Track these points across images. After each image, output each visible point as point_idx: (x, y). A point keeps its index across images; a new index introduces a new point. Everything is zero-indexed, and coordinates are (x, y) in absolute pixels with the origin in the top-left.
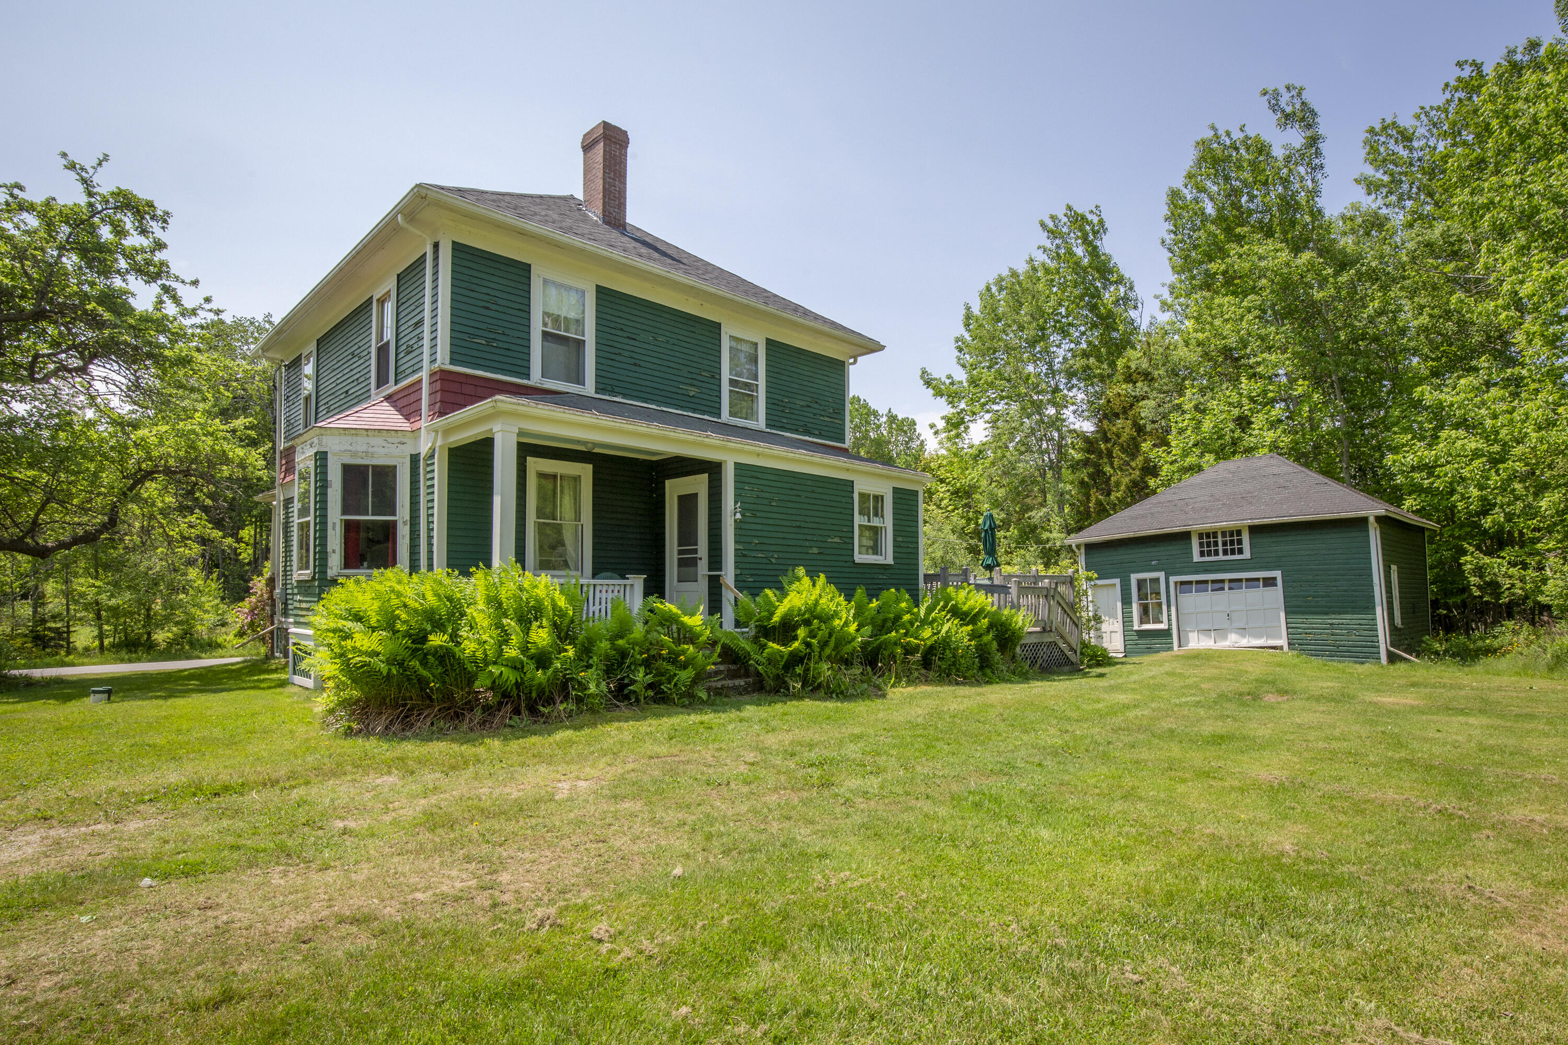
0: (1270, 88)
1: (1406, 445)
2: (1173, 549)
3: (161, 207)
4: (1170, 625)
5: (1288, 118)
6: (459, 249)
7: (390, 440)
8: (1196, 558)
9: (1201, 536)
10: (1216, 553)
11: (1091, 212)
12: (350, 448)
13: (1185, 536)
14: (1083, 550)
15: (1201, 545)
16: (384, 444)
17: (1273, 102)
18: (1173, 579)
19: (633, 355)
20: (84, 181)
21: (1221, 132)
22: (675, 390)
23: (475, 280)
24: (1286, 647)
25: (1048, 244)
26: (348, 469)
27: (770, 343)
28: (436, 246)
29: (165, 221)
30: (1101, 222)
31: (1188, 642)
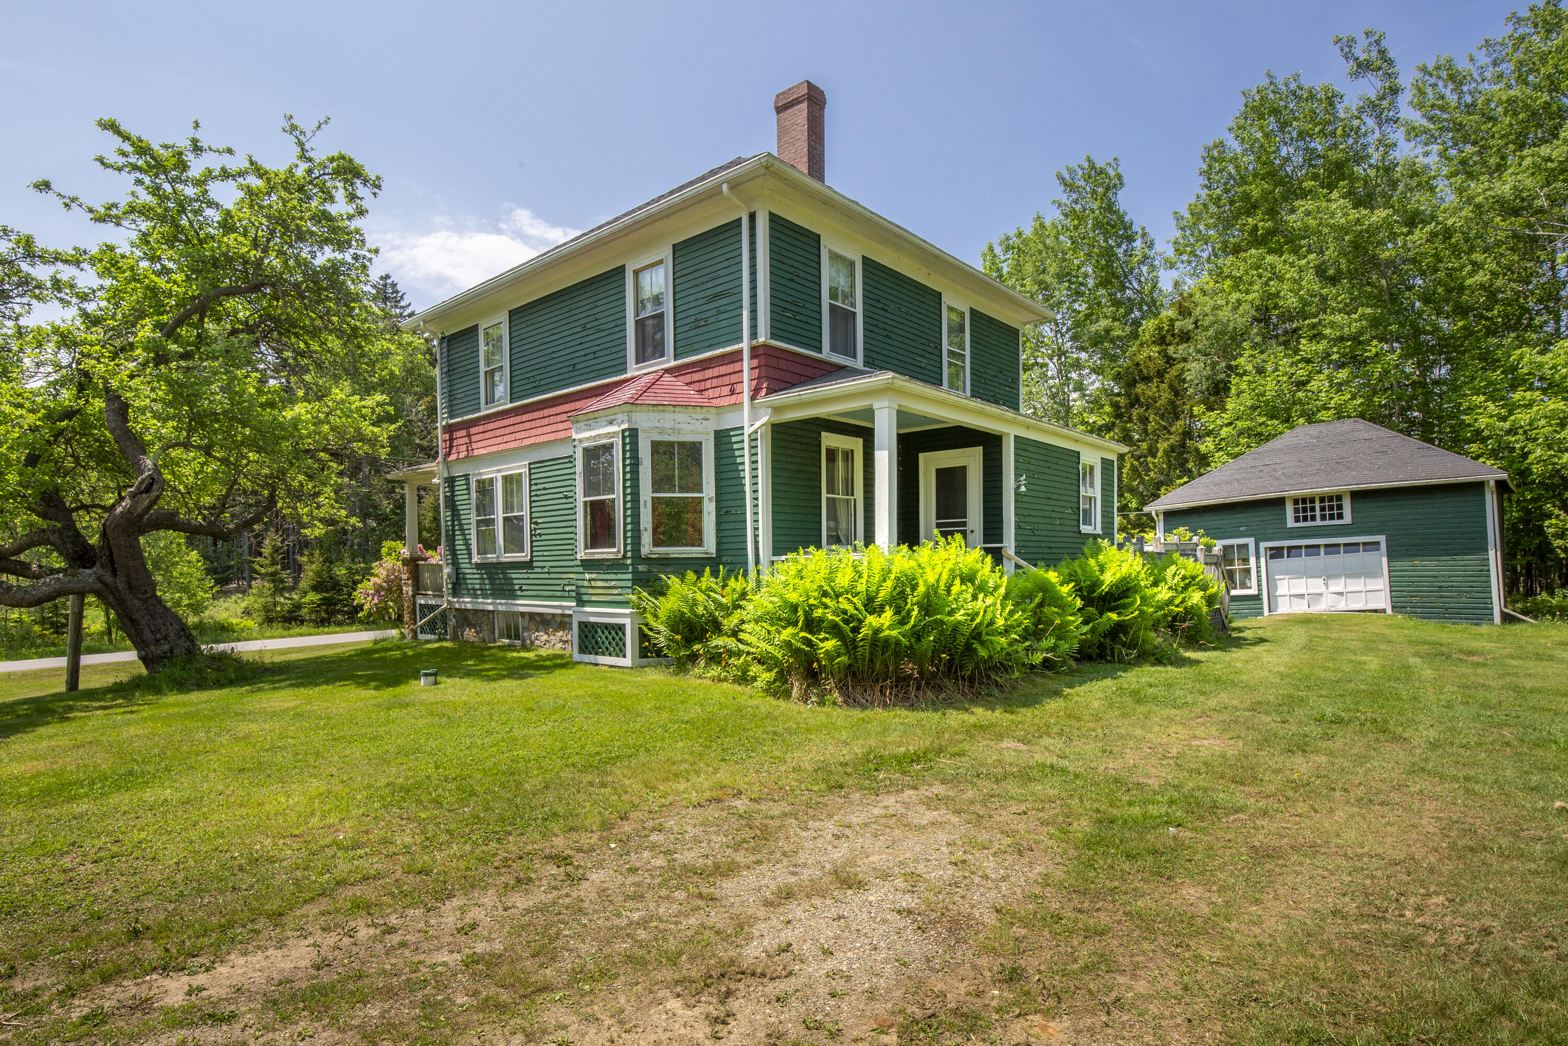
0: (1344, 35)
1: (1480, 407)
2: (1264, 515)
3: (371, 172)
4: (1260, 590)
5: (1364, 67)
6: (776, 221)
7: (694, 416)
8: (1291, 523)
9: (1296, 502)
10: (1313, 518)
11: (1110, 164)
12: (658, 425)
13: (1279, 502)
14: (1161, 517)
15: (1296, 511)
16: (689, 420)
17: (1346, 49)
18: (1263, 545)
19: (887, 327)
20: (301, 144)
21: (1280, 81)
22: (911, 361)
23: (784, 252)
24: (1389, 611)
25: (1064, 198)
26: (656, 446)
27: (973, 311)
28: (752, 217)
29: (379, 187)
30: (1119, 177)
31: (1277, 607)
